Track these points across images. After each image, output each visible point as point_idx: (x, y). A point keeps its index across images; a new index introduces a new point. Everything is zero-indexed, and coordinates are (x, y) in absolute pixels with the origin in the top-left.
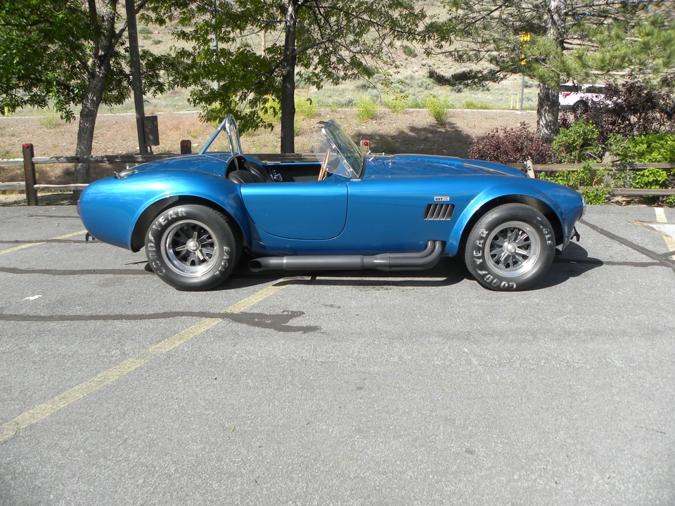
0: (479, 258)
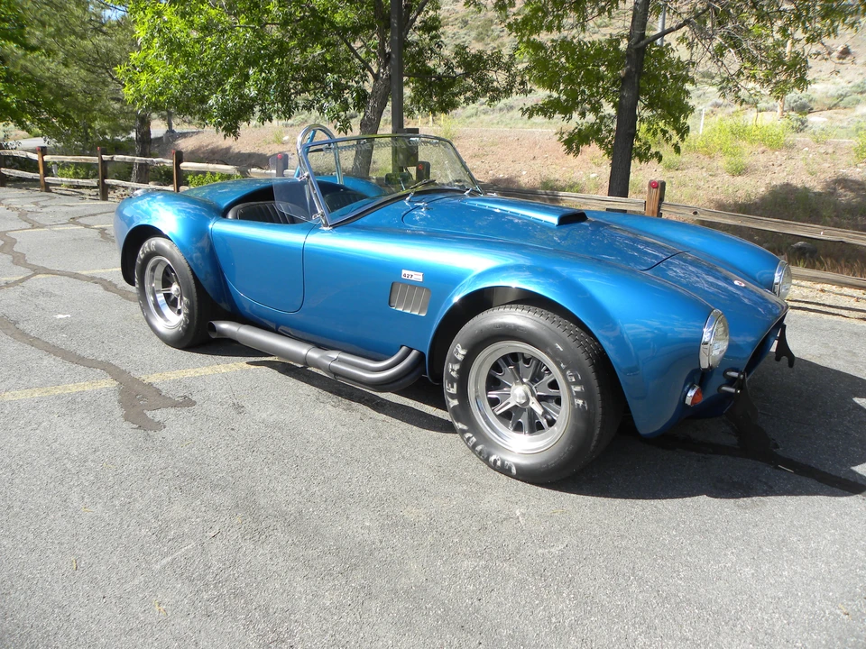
0: (452, 396)
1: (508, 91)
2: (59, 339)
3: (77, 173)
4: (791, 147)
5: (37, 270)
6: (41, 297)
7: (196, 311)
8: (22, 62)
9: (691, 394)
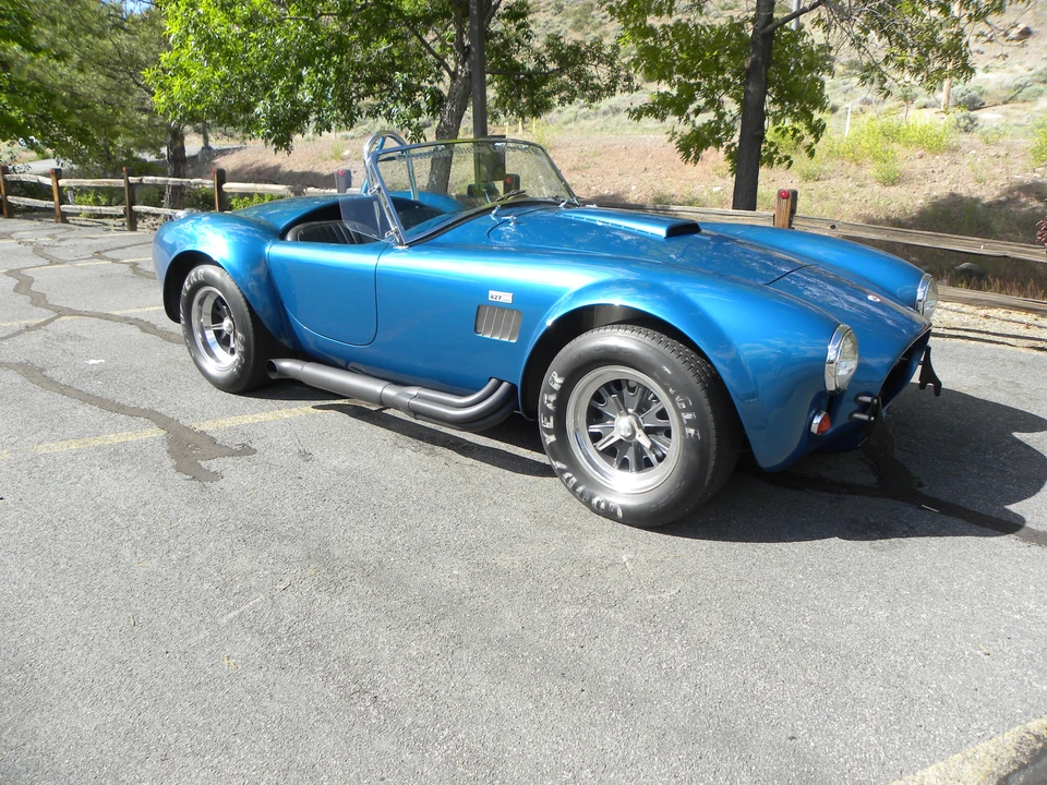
0: (549, 431)
1: (611, 89)
2: (94, 386)
3: (98, 200)
4: (956, 149)
5: (61, 312)
6: (68, 341)
7: (252, 348)
8: (29, 67)
9: (817, 420)
